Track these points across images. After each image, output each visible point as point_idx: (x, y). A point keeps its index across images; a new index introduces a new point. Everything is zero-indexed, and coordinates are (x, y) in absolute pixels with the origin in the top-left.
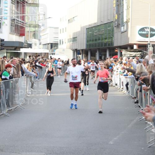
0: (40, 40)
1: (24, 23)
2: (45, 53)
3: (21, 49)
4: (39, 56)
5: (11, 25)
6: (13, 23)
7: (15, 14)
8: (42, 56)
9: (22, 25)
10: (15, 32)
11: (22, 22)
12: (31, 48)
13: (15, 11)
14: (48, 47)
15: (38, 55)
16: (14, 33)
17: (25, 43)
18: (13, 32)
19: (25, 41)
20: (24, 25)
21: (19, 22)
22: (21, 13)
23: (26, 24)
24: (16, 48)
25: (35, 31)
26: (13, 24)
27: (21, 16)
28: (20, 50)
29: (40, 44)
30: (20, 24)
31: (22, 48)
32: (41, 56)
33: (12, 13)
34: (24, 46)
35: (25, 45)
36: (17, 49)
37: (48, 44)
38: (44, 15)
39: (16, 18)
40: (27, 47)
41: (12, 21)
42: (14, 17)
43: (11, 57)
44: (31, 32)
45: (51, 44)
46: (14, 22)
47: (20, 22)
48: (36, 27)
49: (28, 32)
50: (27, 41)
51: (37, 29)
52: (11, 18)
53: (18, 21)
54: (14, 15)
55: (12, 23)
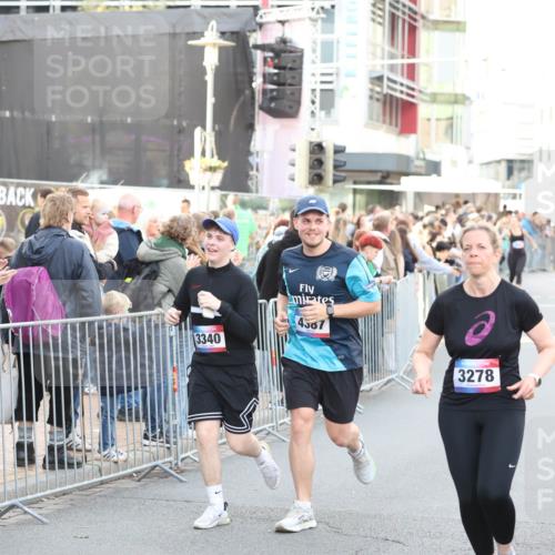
0: (468, 148)
1: (413, 89)
2: (489, 195)
3: (403, 179)
4: (466, 202)
5: (371, 97)
6: (378, 89)
7: (383, 58)
8: (479, 204)
9: (408, 95)
10: (384, 122)
11: (409, 88)
12: (439, 175)
13: (383, 49)
14: (497, 173)
15: (461, 201)
16: (380, 124)
17: (418, 158)
18: (378, 121)
19: (418, 154)
20: (413, 96)
21: (398, 87)
22: (406, 53)
23: (420, 92)
24: (385, 177)
25: (452, 118)
26: (378, 93)
27: (403, 65)
28: (399, 184)
29: (470, 162)
30: (402, 92)
31: (407, 174)
32: (474, 202)
33: (374, 54)
34: (413, 170)
35: (417, 167)
36: (389, 181)
37: (499, 162)
38: (485, 60)
39: (387, 74)
40: (423, 171)
41: (372, 83)
42: (379, 68)
43: (370, 207)
44: (438, 120)
45: (510, 162)
46: (381, 87)
47: (402, 85)
48: (456, 102)
49: (429, 120)
50: (425, 150)
51: (458, 109)
52: (371, 71)
53: (395, 82)
54: (379, 62)
55: (372, 90)
